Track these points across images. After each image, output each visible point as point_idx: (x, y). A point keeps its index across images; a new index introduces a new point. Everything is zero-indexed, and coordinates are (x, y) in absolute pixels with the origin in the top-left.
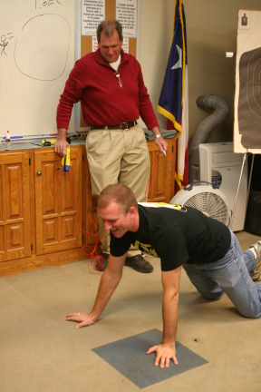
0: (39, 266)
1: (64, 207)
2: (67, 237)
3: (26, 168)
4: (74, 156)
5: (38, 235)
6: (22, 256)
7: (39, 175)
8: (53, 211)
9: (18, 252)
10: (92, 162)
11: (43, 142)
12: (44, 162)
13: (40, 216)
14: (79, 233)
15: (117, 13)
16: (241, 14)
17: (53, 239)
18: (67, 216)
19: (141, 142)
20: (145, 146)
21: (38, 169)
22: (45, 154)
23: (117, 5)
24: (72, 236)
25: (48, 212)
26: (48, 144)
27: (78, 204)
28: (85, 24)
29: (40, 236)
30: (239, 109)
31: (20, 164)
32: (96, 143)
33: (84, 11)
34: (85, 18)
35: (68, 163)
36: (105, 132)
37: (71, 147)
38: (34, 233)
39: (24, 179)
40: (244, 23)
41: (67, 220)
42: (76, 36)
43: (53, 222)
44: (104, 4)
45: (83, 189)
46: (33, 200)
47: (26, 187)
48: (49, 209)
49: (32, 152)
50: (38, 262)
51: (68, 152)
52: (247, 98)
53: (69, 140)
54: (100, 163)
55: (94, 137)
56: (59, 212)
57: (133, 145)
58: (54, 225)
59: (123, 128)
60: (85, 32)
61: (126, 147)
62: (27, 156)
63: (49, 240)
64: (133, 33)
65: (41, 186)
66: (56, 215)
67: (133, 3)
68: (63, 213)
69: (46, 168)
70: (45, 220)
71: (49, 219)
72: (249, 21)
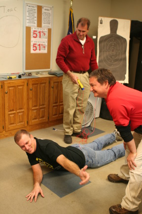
0: (7, 136)
1: (18, 108)
2: (20, 122)
4: (23, 84)
7: (6, 93)
8: (13, 110)
11: (8, 77)
12: (9, 87)
13: (7, 112)
14: (25, 120)
15: (43, 16)
16: (100, 18)
17: (13, 123)
18: (20, 112)
21: (6, 90)
22: (9, 83)
23: (43, 13)
24: (22, 121)
25: (11, 111)
26: (10, 78)
27: (25, 106)
28: (27, 21)
29: (7, 122)
33: (27, 15)
34: (28, 18)
37: (22, 80)
38: (4, 121)
40: (101, 23)
41: (20, 114)
42: (23, 27)
43: (13, 115)
44: (36, 12)
46: (4, 105)
48: (11, 109)
49: (3, 82)
50: (6, 134)
52: (102, 57)
56: (16, 111)
58: (14, 117)
60: (28, 25)
62: (0, 84)
63: (11, 124)
64: (50, 26)
65: (7, 98)
66: (15, 112)
67: (50, 12)
68: (18, 111)
69: (10, 90)
70: (9, 114)
71: (11, 114)
72: (103, 22)
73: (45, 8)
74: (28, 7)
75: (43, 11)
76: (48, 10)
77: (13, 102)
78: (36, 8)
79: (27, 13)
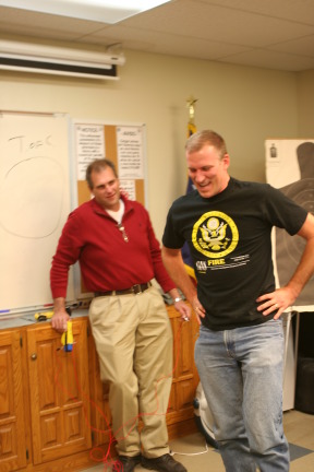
1: (67, 399)
2: (72, 437)
3: (16, 352)
4: (77, 332)
5: (35, 439)
6: (15, 467)
7: (35, 359)
8: (53, 405)
9: (10, 463)
10: (99, 337)
11: (37, 316)
12: (39, 343)
13: (36, 412)
14: (87, 430)
15: (119, 151)
16: (269, 144)
17: (55, 441)
18: (70, 409)
19: (159, 308)
20: (163, 313)
21: (32, 351)
22: (40, 331)
23: (119, 142)
24: (78, 435)
25: (47, 406)
26: (42, 319)
27: (85, 391)
28: (81, 167)
29: (37, 439)
30: (277, 258)
31: (8, 346)
32: (101, 313)
33: (80, 151)
34: (81, 159)
35: (71, 341)
36: (113, 298)
37: (73, 320)
38: (29, 435)
39: (15, 365)
40: (274, 155)
41: (70, 414)
42: (71, 182)
43: (52, 419)
44: (103, 142)
45: (90, 372)
46: (27, 392)
47: (18, 376)
48: (48, 402)
49: (23, 330)
51: (69, 326)
53: (69, 311)
54: (109, 338)
55: (100, 306)
56: (61, 405)
57: (151, 312)
58: (55, 422)
59: (136, 292)
60: (81, 177)
61: (140, 316)
62: (18, 336)
63: (50, 443)
64: (139, 174)
65: (36, 373)
66: (56, 409)
67: (138, 138)
68: (66, 406)
69: (42, 349)
70: (43, 417)
71: (48, 416)
72: (279, 153)
73: (123, 130)
74: (80, 132)
75: (120, 137)
76: (131, 134)
77: (53, 381)
78: (101, 133)
79: (80, 147)
